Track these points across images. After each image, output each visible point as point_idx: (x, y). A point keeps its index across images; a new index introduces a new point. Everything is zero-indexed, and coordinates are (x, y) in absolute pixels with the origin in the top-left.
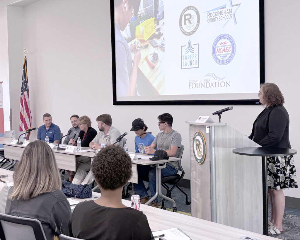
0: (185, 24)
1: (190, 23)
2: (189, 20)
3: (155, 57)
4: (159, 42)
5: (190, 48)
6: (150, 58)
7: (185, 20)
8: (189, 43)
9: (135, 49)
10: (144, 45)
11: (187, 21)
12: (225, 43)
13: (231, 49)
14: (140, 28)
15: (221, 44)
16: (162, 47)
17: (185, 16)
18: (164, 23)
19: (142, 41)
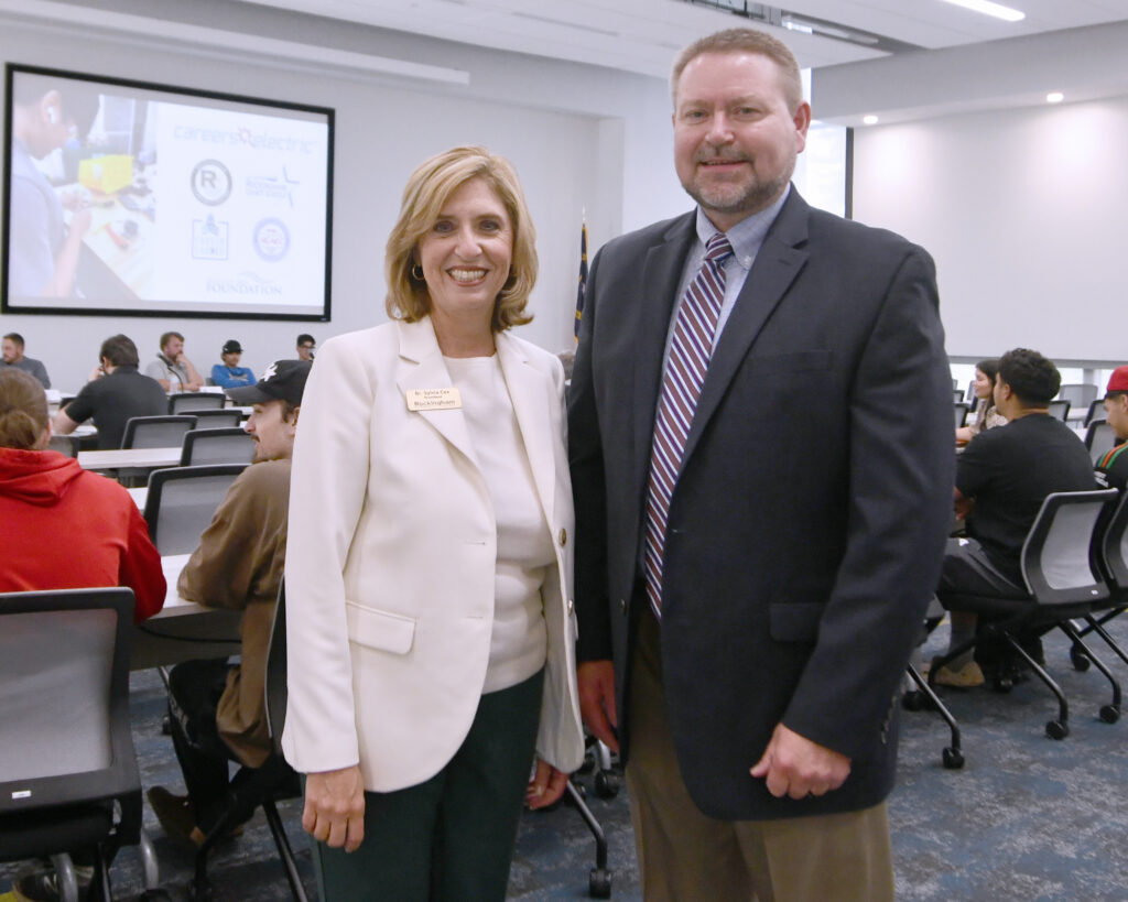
0: (203, 184)
1: (213, 186)
2: (211, 181)
3: (131, 229)
4: (143, 203)
5: (211, 225)
6: (119, 229)
7: (203, 179)
8: (211, 218)
9: (73, 204)
10: (101, 200)
11: (207, 183)
12: (274, 231)
13: (283, 242)
14: (91, 168)
15: (269, 230)
16: (150, 214)
17: (203, 172)
18: (155, 173)
19: (98, 192)
